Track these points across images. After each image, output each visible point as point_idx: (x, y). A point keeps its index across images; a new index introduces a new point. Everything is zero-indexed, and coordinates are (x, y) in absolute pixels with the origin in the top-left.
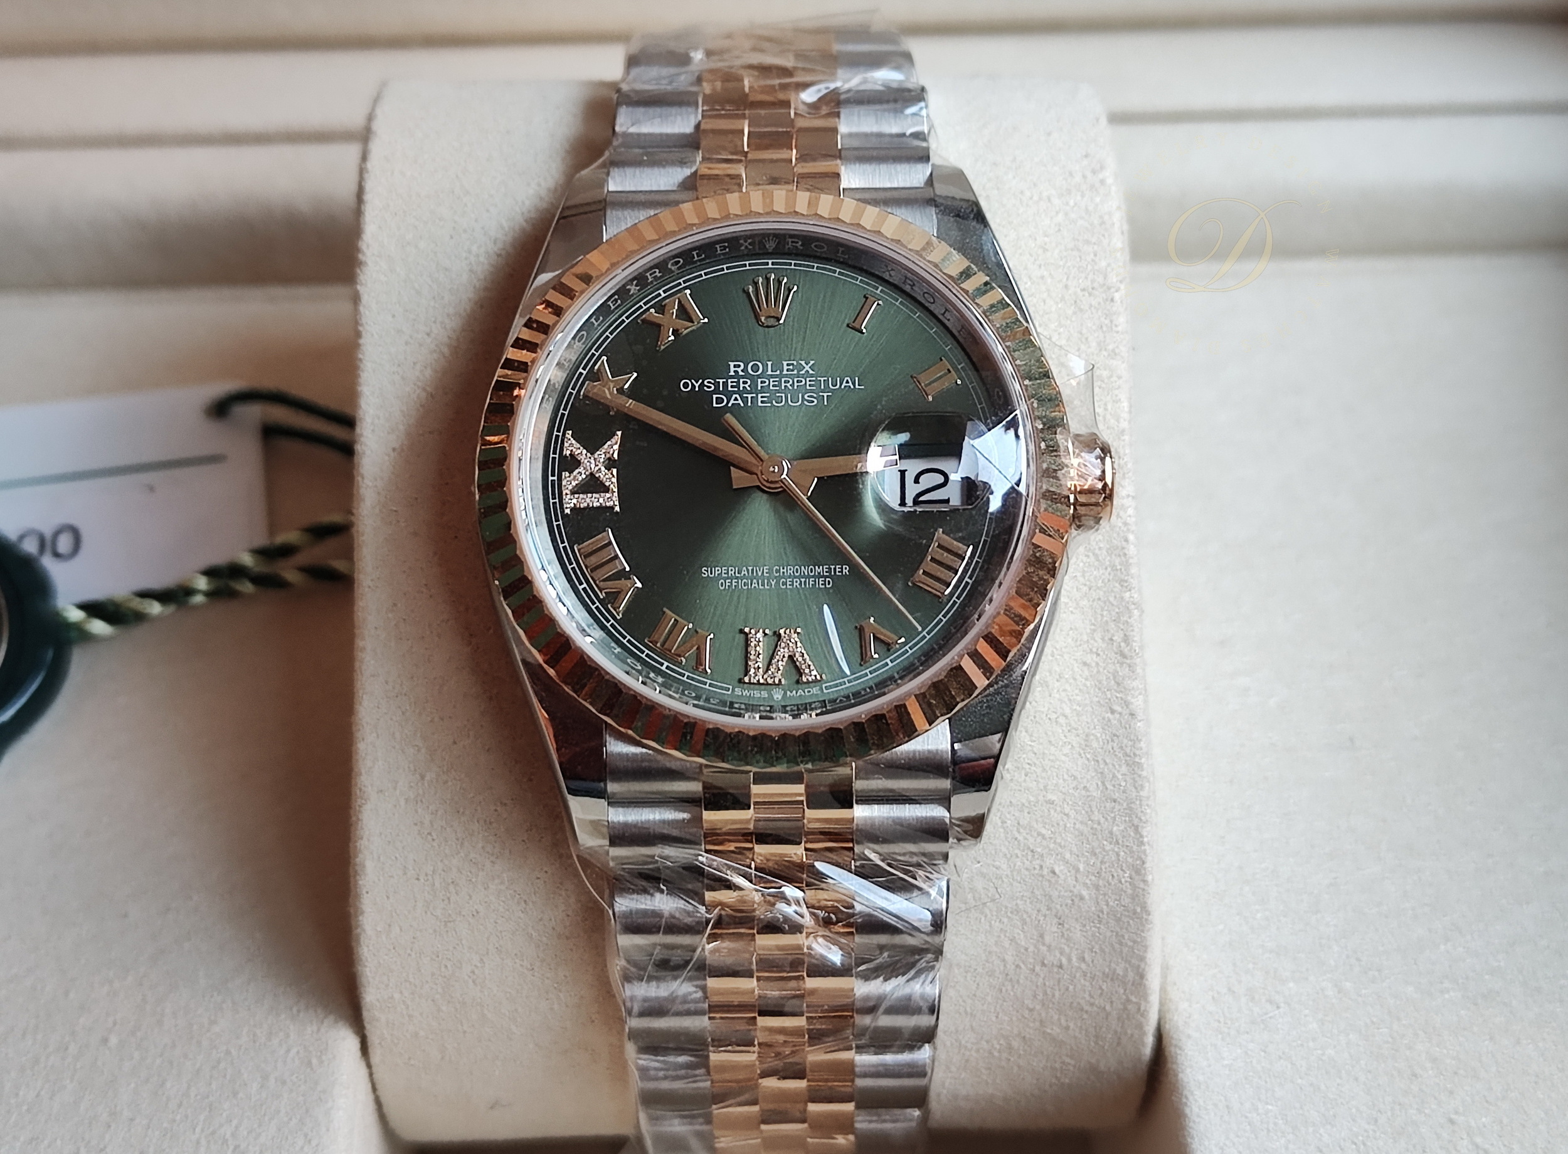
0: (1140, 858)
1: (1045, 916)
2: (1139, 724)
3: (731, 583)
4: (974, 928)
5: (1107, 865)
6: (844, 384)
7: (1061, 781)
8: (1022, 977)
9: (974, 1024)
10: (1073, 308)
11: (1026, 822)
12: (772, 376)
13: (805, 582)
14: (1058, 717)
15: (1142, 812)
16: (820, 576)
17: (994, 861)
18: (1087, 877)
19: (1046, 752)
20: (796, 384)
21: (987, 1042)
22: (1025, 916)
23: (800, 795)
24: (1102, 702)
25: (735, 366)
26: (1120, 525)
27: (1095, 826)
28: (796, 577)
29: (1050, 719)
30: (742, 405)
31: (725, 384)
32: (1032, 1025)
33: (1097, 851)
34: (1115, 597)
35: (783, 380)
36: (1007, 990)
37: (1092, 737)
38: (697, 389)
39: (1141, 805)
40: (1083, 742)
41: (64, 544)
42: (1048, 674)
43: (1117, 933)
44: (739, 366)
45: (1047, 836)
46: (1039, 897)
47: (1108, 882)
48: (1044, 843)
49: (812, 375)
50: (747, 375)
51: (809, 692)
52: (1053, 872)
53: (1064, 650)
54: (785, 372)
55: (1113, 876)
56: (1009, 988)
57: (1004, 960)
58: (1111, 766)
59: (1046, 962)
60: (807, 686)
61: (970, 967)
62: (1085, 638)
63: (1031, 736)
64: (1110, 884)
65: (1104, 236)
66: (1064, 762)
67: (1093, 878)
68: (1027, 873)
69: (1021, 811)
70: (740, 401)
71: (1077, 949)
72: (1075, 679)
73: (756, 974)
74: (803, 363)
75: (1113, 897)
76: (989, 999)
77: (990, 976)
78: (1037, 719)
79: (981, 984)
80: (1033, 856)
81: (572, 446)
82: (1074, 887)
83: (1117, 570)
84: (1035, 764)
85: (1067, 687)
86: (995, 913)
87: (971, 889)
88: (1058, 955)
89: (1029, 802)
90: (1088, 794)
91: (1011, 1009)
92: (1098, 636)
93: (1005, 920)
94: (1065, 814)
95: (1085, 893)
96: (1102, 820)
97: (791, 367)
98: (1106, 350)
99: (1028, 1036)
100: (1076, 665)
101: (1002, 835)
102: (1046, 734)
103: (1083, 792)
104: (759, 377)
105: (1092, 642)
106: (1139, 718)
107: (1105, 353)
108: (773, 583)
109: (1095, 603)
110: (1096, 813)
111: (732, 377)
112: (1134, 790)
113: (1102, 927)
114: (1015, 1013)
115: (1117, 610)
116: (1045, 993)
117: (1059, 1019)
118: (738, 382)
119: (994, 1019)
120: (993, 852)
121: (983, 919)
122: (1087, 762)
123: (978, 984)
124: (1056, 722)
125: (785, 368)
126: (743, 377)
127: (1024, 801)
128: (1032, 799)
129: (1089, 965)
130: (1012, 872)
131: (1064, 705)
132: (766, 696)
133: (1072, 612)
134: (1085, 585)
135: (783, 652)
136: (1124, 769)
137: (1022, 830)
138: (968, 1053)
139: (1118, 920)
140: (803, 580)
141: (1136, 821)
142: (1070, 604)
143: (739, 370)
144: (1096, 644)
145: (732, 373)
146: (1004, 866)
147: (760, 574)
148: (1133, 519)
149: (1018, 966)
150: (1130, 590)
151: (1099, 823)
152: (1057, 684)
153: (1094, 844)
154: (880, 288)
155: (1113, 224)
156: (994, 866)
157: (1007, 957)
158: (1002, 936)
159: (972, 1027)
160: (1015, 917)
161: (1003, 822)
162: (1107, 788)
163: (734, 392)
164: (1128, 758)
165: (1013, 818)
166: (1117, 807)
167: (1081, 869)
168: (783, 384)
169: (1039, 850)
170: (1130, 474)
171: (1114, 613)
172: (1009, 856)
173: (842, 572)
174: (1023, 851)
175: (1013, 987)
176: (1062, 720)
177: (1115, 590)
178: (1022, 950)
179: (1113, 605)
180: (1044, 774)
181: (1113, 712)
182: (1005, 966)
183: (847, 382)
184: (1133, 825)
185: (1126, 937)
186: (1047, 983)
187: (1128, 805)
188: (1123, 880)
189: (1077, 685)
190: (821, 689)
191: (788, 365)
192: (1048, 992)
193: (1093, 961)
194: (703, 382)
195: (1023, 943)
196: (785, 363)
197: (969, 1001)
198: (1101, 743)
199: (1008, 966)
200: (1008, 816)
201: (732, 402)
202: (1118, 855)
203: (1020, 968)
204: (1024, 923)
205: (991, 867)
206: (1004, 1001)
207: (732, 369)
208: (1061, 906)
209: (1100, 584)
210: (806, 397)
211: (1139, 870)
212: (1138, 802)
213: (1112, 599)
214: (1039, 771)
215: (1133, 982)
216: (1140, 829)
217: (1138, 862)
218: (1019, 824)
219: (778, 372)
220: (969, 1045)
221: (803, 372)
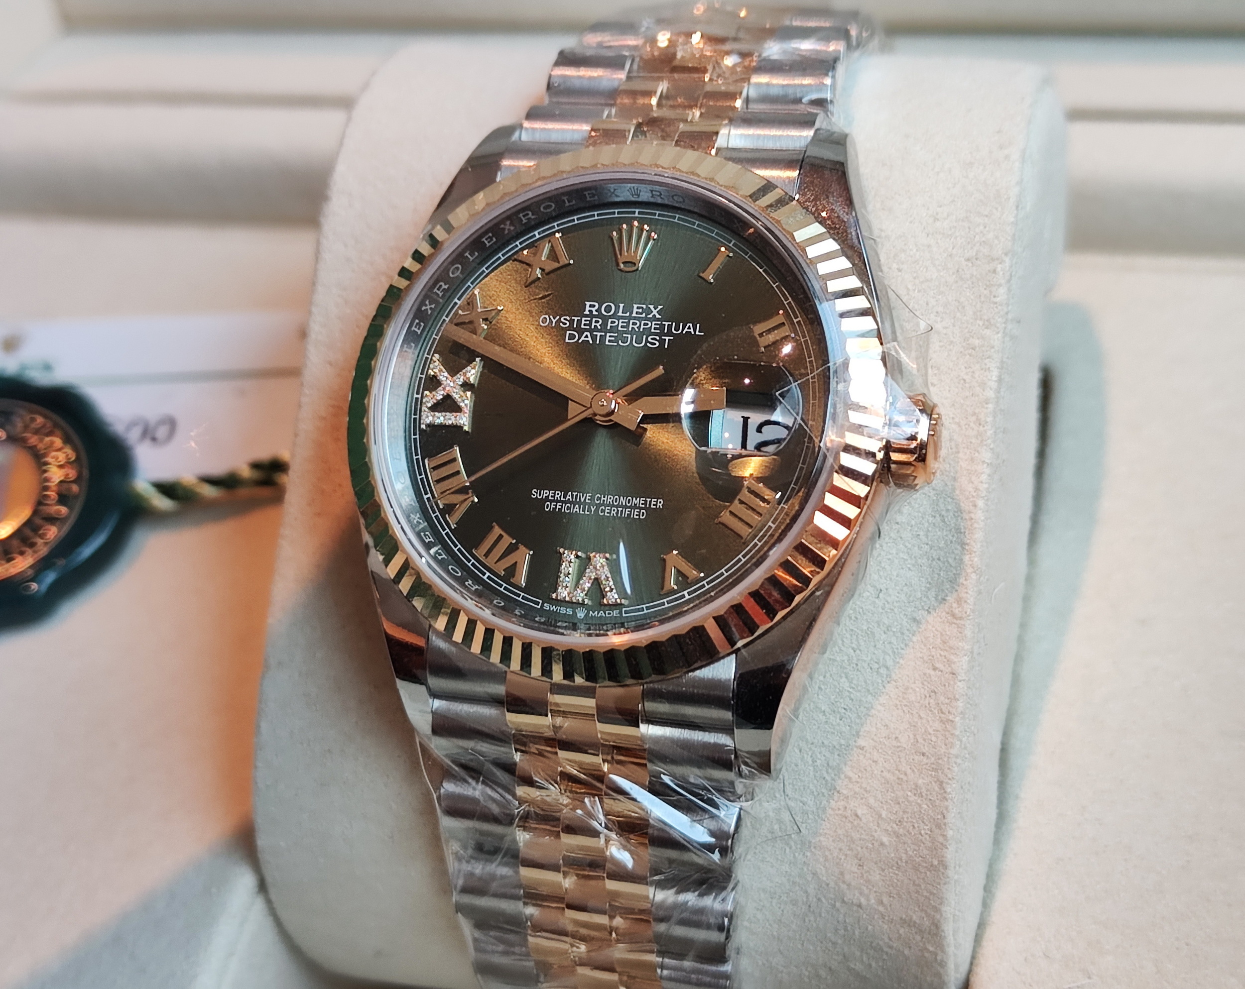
0: (942, 814)
1: (846, 855)
2: (959, 684)
3: (556, 505)
4: (780, 858)
5: (910, 815)
6: (686, 330)
7: (874, 729)
8: (823, 910)
9: (781, 948)
10: (954, 276)
11: (835, 764)
12: (622, 318)
13: (622, 511)
14: (880, 668)
15: (949, 769)
16: (635, 507)
17: (802, 797)
18: (889, 824)
19: (863, 699)
20: (642, 327)
21: (796, 967)
22: (827, 853)
23: (592, 708)
24: (925, 658)
25: (590, 306)
26: (971, 489)
27: (902, 776)
28: (614, 506)
29: (871, 668)
30: (591, 342)
31: (579, 322)
32: (836, 957)
33: (901, 801)
34: (955, 559)
35: (631, 322)
36: (810, 921)
37: (910, 691)
38: (554, 325)
39: (948, 763)
40: (900, 694)
41: (162, 432)
42: (876, 625)
43: (914, 882)
44: (594, 306)
45: (854, 780)
46: (842, 837)
47: (908, 831)
48: (851, 786)
49: (658, 320)
50: (600, 315)
51: (610, 614)
52: (857, 815)
53: (895, 604)
54: (634, 315)
55: (913, 826)
56: (812, 918)
57: (806, 892)
58: (924, 721)
59: (845, 899)
60: (607, 608)
61: (775, 893)
62: (919, 595)
63: (851, 682)
64: (910, 834)
65: (997, 209)
66: (879, 711)
67: (895, 826)
68: (832, 813)
69: (832, 753)
70: (589, 339)
71: (875, 892)
72: (903, 634)
73: (562, 869)
74: (652, 307)
75: (913, 847)
76: (794, 926)
77: (793, 905)
78: (859, 667)
79: (785, 912)
80: (839, 797)
81: (437, 368)
82: (876, 831)
83: (961, 533)
84: (851, 709)
85: (894, 640)
86: (799, 846)
87: (777, 820)
88: (857, 894)
89: (841, 745)
90: (899, 744)
91: (815, 939)
92: (932, 594)
93: (809, 854)
94: (874, 761)
95: (885, 840)
96: (909, 771)
97: (640, 310)
98: (981, 319)
99: (833, 967)
100: (905, 620)
101: (812, 773)
102: (866, 682)
103: (895, 743)
104: (610, 317)
105: (925, 599)
106: (960, 678)
107: (981, 323)
108: (593, 510)
109: (934, 563)
110: (904, 764)
111: (587, 316)
112: (943, 746)
113: (900, 874)
114: (819, 943)
115: (955, 572)
116: (846, 930)
117: (861, 956)
118: (591, 321)
119: (800, 946)
120: (802, 788)
121: (788, 850)
122: (902, 714)
123: (783, 911)
124: (878, 672)
125: (635, 310)
126: (595, 316)
127: (835, 743)
128: (843, 742)
129: (887, 909)
130: (817, 809)
131: (887, 657)
132: (571, 613)
133: (909, 569)
134: (927, 544)
135: (590, 574)
136: (937, 725)
137: (830, 771)
138: (780, 975)
139: (916, 869)
140: (620, 509)
141: (942, 777)
142: (909, 561)
143: (594, 309)
144: (928, 602)
145: (587, 312)
146: (811, 803)
147: (582, 500)
148: (986, 486)
149: (819, 900)
150: (971, 554)
151: (906, 774)
152: (884, 636)
153: (898, 793)
154: (733, 242)
155: (1009, 198)
156: (801, 802)
157: (809, 890)
158: (805, 869)
159: (780, 951)
160: (817, 852)
161: (814, 761)
162: (917, 742)
163: (586, 330)
164: (943, 715)
165: (823, 758)
166: (925, 760)
167: (884, 816)
168: (631, 326)
169: (845, 792)
170: (989, 441)
171: (951, 574)
172: (816, 793)
173: (656, 505)
174: (830, 790)
175: (816, 919)
176: (883, 671)
177: (956, 552)
178: (824, 885)
179: (951, 566)
180: (858, 721)
181: (935, 669)
182: (807, 897)
183: (689, 328)
184: (938, 780)
185: (923, 887)
186: (847, 921)
187: (935, 760)
188: (923, 832)
189: (904, 639)
190: (621, 613)
191: (638, 308)
192: (849, 928)
193: (890, 906)
194: (560, 318)
195: (824, 879)
196: (635, 306)
197: (776, 926)
198: (919, 698)
199: (811, 899)
200: (819, 756)
201: (583, 338)
202: (920, 805)
203: (821, 901)
204: (826, 860)
205: (799, 802)
206: (808, 930)
207: (588, 308)
208: (862, 848)
209: (942, 544)
210: (649, 339)
211: (940, 825)
212: (946, 759)
213: (950, 560)
214: (853, 716)
215: (930, 930)
216: (944, 785)
217: (939, 817)
218: (828, 764)
219: (628, 314)
220: (781, 968)
221: (650, 316)
